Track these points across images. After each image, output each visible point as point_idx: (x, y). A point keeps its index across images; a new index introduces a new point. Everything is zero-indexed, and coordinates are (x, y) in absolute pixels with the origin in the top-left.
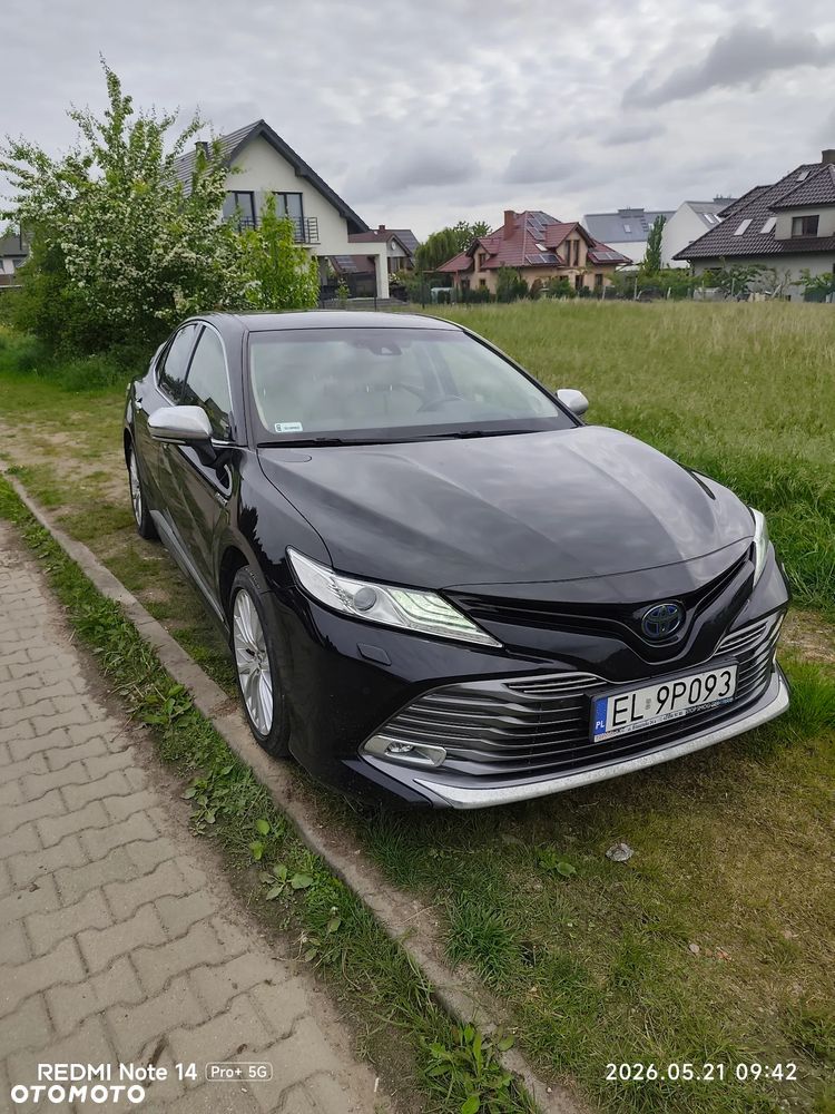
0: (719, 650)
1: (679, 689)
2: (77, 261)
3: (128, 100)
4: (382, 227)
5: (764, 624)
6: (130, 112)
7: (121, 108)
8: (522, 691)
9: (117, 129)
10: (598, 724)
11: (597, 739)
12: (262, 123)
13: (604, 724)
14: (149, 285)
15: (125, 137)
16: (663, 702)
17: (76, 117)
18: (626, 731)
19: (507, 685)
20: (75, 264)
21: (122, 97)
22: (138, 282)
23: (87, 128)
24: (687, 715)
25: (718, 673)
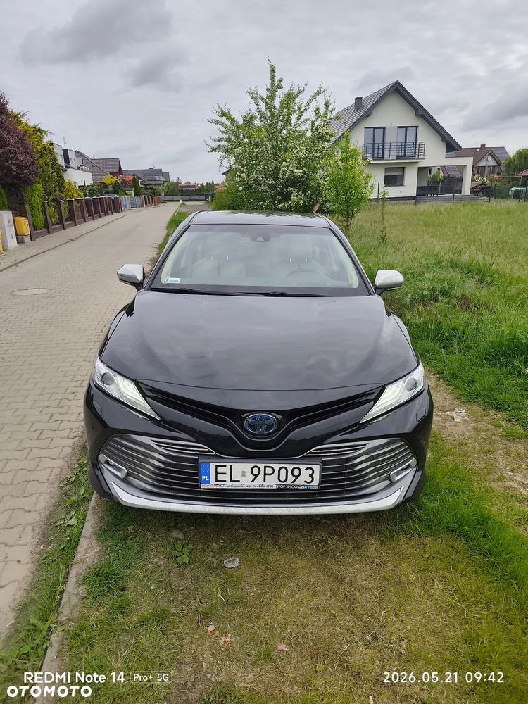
0: (310, 453)
1: (269, 471)
2: (242, 175)
3: (280, 80)
4: (483, 146)
5: (365, 444)
6: (281, 87)
7: (276, 86)
8: (161, 446)
9: (272, 98)
10: (203, 477)
11: (203, 486)
12: (397, 83)
13: (209, 478)
14: (278, 189)
15: (277, 103)
16: (256, 476)
17: (251, 93)
18: (225, 487)
19: (154, 441)
20: (240, 177)
21: (277, 79)
22: (272, 187)
23: (256, 99)
24: (277, 489)
25: (303, 467)
